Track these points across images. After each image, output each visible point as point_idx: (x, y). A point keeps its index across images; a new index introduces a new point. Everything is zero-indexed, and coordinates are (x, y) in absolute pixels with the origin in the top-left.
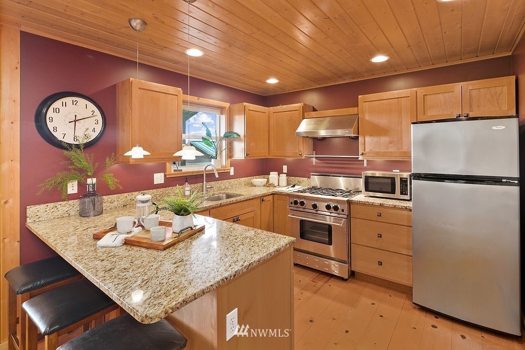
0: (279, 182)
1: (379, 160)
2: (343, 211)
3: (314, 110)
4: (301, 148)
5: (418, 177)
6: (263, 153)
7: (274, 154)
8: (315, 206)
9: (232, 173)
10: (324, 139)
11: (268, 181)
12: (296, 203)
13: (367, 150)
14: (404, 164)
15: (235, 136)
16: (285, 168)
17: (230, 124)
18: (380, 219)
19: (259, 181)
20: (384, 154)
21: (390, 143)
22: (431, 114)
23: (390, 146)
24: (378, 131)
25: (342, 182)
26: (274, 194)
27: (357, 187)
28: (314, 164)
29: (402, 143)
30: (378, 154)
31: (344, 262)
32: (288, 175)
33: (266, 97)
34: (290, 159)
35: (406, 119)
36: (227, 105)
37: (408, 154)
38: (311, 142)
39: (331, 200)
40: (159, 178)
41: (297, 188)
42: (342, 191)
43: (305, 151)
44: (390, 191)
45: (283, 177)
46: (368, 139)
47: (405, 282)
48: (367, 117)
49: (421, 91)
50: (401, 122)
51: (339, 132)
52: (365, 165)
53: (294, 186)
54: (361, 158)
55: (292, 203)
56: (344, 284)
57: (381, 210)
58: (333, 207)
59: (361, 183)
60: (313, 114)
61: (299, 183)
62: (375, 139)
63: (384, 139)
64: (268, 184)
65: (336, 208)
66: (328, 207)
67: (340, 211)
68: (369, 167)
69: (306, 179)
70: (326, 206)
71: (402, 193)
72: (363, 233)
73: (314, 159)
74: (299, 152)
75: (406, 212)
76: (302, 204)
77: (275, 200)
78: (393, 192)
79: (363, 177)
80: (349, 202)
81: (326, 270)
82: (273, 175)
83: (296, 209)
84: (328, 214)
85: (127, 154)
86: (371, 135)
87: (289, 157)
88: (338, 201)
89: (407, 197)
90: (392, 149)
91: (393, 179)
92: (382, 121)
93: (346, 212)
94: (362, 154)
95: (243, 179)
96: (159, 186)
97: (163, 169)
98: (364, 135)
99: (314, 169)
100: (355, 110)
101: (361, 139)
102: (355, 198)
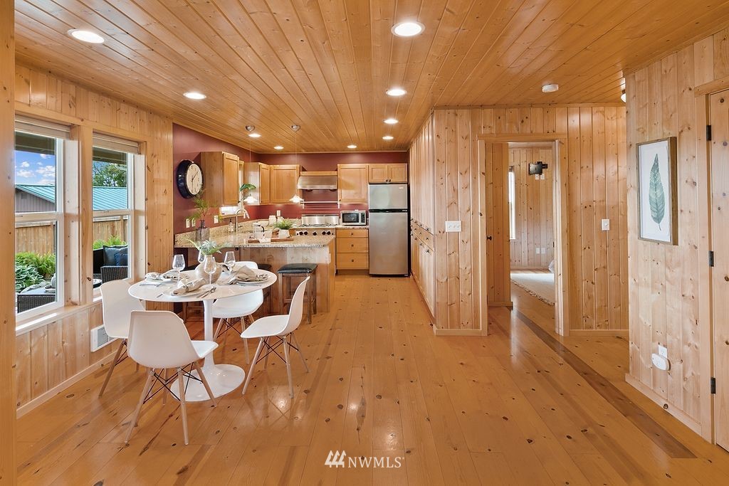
1: (345, 204)
3: (304, 169)
5: (372, 211)
6: (266, 201)
9: (248, 217)
10: (311, 190)
12: (301, 234)
13: (342, 198)
15: (252, 187)
16: (279, 213)
18: (353, 236)
19: (264, 223)
20: (352, 200)
21: (355, 194)
22: (376, 179)
24: (348, 186)
28: (303, 208)
29: (361, 194)
30: (349, 200)
32: (283, 216)
33: (259, 154)
34: (279, 205)
35: (364, 182)
36: (243, 163)
37: (366, 200)
38: (302, 192)
39: (324, 229)
40: (216, 219)
43: (297, 200)
44: (356, 221)
45: (281, 219)
46: (343, 191)
48: (343, 178)
49: (371, 165)
50: (362, 183)
51: (319, 187)
52: (339, 207)
54: (339, 203)
55: (298, 234)
57: (353, 231)
59: (340, 218)
60: (306, 173)
62: (347, 191)
63: (352, 192)
68: (344, 208)
69: (298, 219)
70: (323, 233)
71: (362, 222)
73: (303, 205)
75: (365, 231)
76: (306, 233)
79: (341, 214)
80: (336, 229)
82: (272, 218)
86: (345, 189)
87: (278, 203)
88: (330, 229)
89: (365, 224)
90: (357, 197)
91: (358, 215)
92: (351, 181)
94: (340, 201)
96: (218, 225)
97: (217, 213)
98: (341, 188)
99: (304, 212)
100: (334, 173)
101: (339, 191)
102: (338, 226)
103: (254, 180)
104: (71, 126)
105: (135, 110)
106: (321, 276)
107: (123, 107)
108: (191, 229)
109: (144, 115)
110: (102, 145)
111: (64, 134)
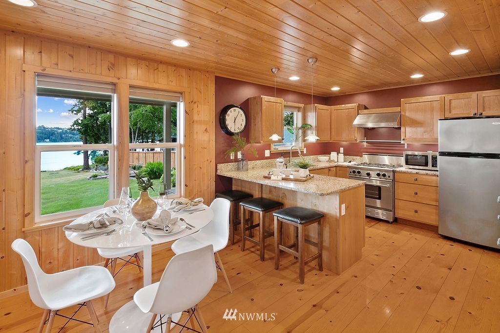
0: (338, 158)
1: (416, 144)
2: (389, 177)
3: (366, 108)
4: (356, 135)
5: (443, 154)
6: (326, 139)
7: (334, 139)
8: (368, 174)
9: (305, 152)
10: (373, 129)
11: (330, 158)
12: (354, 172)
13: (407, 137)
14: (434, 146)
15: (309, 127)
16: (342, 150)
17: (304, 118)
18: (416, 182)
19: (323, 158)
20: (419, 140)
21: (425, 132)
22: (455, 113)
23: (424, 134)
24: (415, 123)
25: (386, 160)
26: (337, 167)
27: (399, 163)
28: (365, 146)
29: (434, 132)
30: (416, 140)
31: (390, 211)
32: (345, 154)
33: (326, 98)
34: (344, 143)
35: (437, 115)
36: (302, 105)
37: (437, 140)
38: (363, 131)
39: (380, 170)
40: (267, 153)
41: (352, 163)
42: (387, 166)
43: (358, 137)
44: (424, 165)
45: (341, 156)
46: (408, 129)
47: (433, 223)
48: (408, 114)
49: (448, 97)
50: (433, 118)
51: (383, 125)
52: (406, 147)
53: (350, 162)
54: (402, 142)
55: (351, 172)
56: (390, 225)
57: (417, 176)
58: (382, 175)
59: (402, 160)
60: (366, 111)
61: (354, 160)
62: (413, 129)
63: (420, 130)
64: (330, 161)
65: (384, 175)
66: (378, 175)
67: (387, 177)
68: (409, 149)
69: (359, 157)
70: (377, 174)
71: (433, 166)
72: (403, 193)
73: (365, 143)
74: (355, 137)
75: (435, 178)
76: (359, 172)
77: (338, 170)
78: (426, 165)
79: (404, 155)
80: (394, 172)
81: (376, 216)
82: (334, 155)
83: (354, 176)
84: (379, 179)
85: (270, 138)
86: (411, 127)
87: (344, 141)
88: (386, 171)
89: (437, 169)
90: (426, 136)
91: (426, 157)
92: (418, 117)
93: (392, 178)
94: (404, 140)
95: (312, 156)
96: (267, 158)
97: (269, 148)
98: (405, 126)
99: (365, 150)
100: (398, 109)
101: (403, 129)
102: (398, 169)
103: (312, 120)
104: (114, 84)
105: (174, 68)
106: (330, 228)
107: (162, 67)
108: (236, 160)
109: (183, 72)
110: (139, 96)
111: (110, 90)
